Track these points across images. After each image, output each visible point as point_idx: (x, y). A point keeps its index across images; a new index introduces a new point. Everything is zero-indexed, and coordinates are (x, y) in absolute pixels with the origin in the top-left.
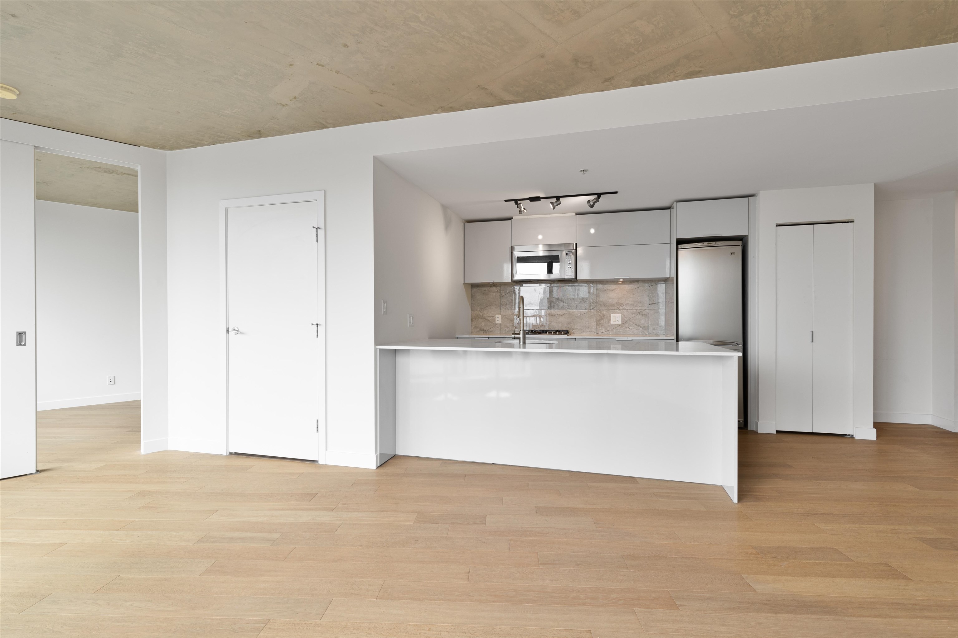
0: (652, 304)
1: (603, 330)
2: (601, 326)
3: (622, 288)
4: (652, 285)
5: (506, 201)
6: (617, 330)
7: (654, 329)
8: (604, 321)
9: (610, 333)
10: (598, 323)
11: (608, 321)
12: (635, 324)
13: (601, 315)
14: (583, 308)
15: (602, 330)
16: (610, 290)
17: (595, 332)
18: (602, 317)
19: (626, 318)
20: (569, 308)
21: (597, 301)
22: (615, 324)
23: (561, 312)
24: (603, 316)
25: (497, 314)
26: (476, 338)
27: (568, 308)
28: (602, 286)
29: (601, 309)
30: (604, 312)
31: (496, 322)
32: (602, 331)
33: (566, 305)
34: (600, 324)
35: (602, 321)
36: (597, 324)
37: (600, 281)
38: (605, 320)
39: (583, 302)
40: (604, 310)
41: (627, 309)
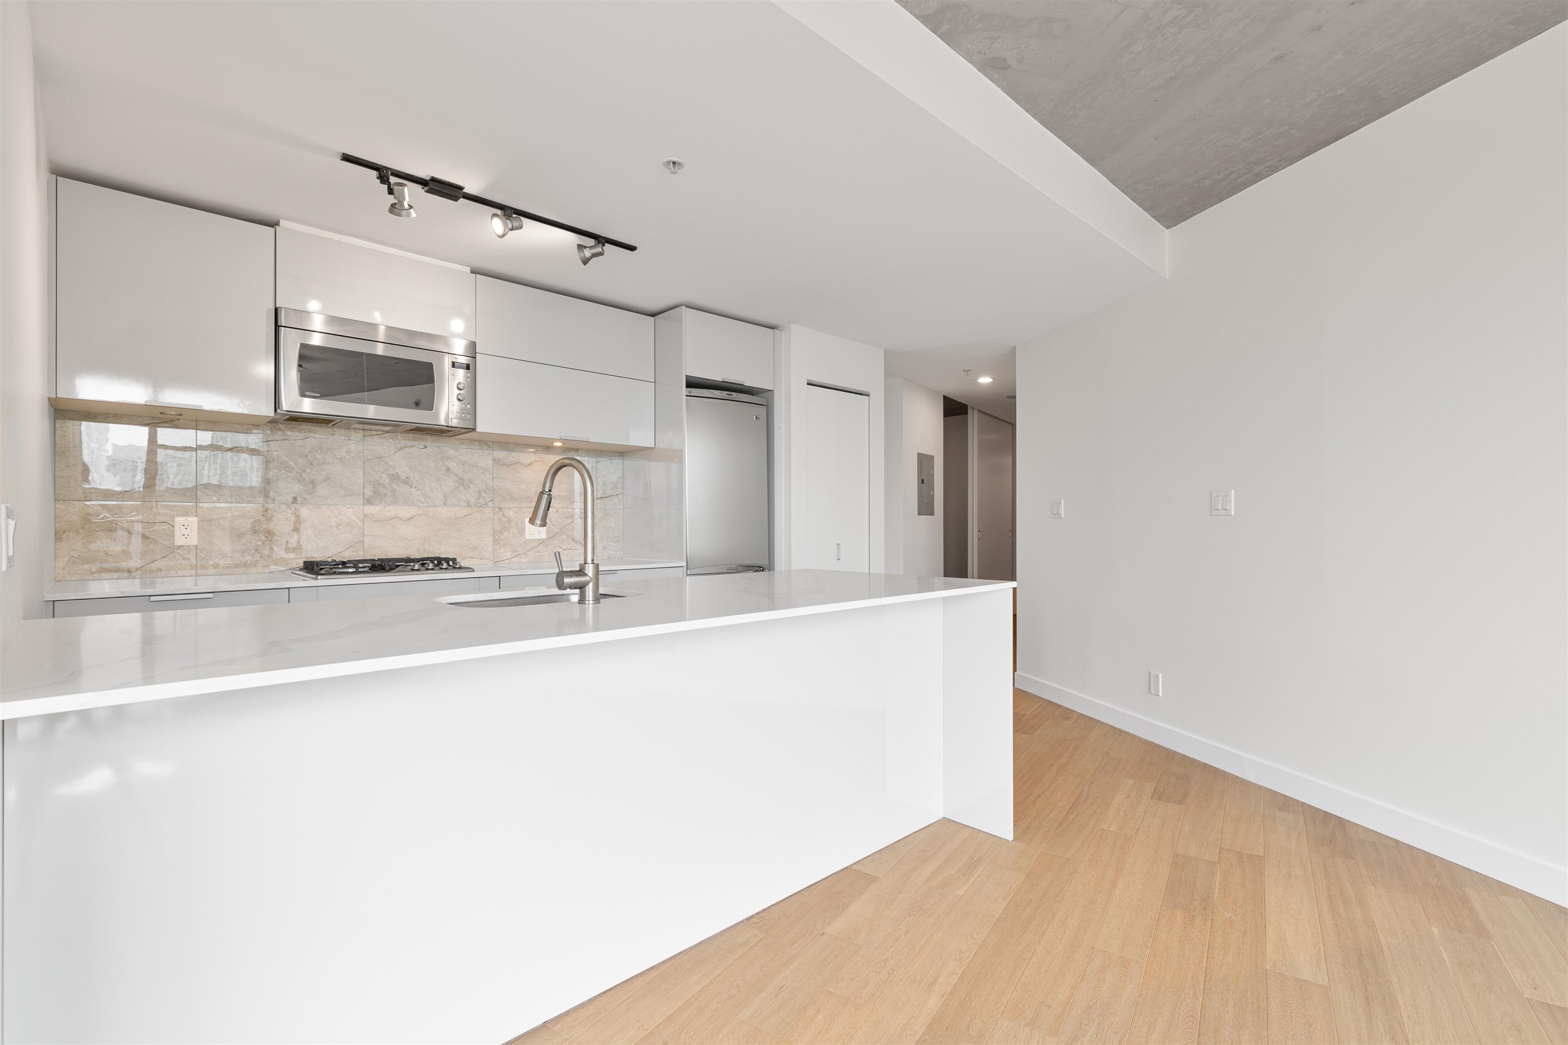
0: (601, 498)
1: (509, 554)
2: (504, 545)
3: (547, 461)
4: (602, 459)
5: (347, 158)
6: (538, 552)
7: (605, 548)
8: (511, 534)
9: (524, 560)
10: (497, 537)
11: (519, 534)
12: (572, 539)
13: (504, 519)
14: (461, 502)
15: (507, 553)
16: (522, 464)
17: (492, 559)
18: (507, 525)
19: (555, 525)
20: (427, 502)
21: (495, 486)
22: (534, 540)
23: (403, 511)
24: (509, 522)
25: (182, 515)
26: (152, 599)
27: (423, 501)
28: (505, 452)
29: (503, 506)
30: (511, 514)
31: (179, 541)
32: (506, 556)
33: (419, 492)
34: (502, 539)
35: (506, 534)
36: (494, 540)
37: (500, 443)
38: (512, 530)
39: (462, 488)
40: (510, 508)
41: (556, 507)
